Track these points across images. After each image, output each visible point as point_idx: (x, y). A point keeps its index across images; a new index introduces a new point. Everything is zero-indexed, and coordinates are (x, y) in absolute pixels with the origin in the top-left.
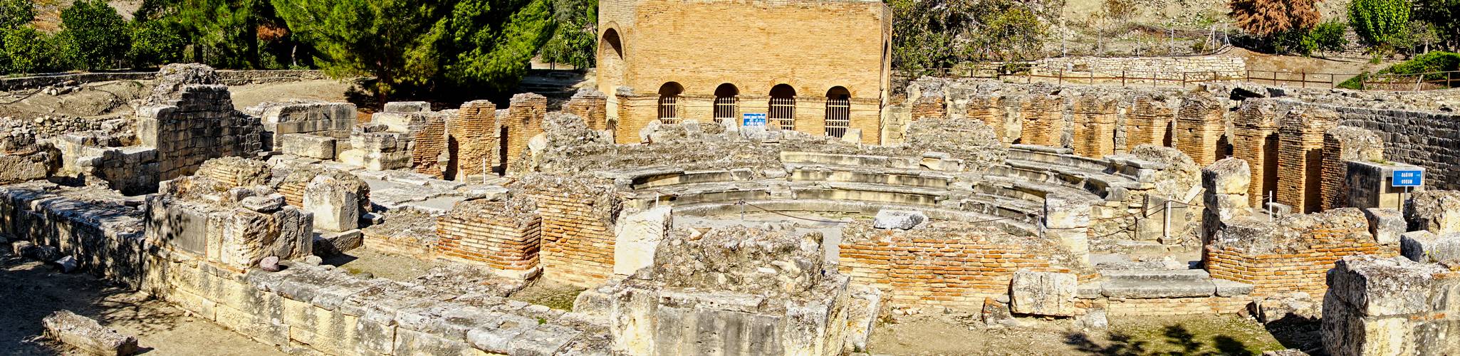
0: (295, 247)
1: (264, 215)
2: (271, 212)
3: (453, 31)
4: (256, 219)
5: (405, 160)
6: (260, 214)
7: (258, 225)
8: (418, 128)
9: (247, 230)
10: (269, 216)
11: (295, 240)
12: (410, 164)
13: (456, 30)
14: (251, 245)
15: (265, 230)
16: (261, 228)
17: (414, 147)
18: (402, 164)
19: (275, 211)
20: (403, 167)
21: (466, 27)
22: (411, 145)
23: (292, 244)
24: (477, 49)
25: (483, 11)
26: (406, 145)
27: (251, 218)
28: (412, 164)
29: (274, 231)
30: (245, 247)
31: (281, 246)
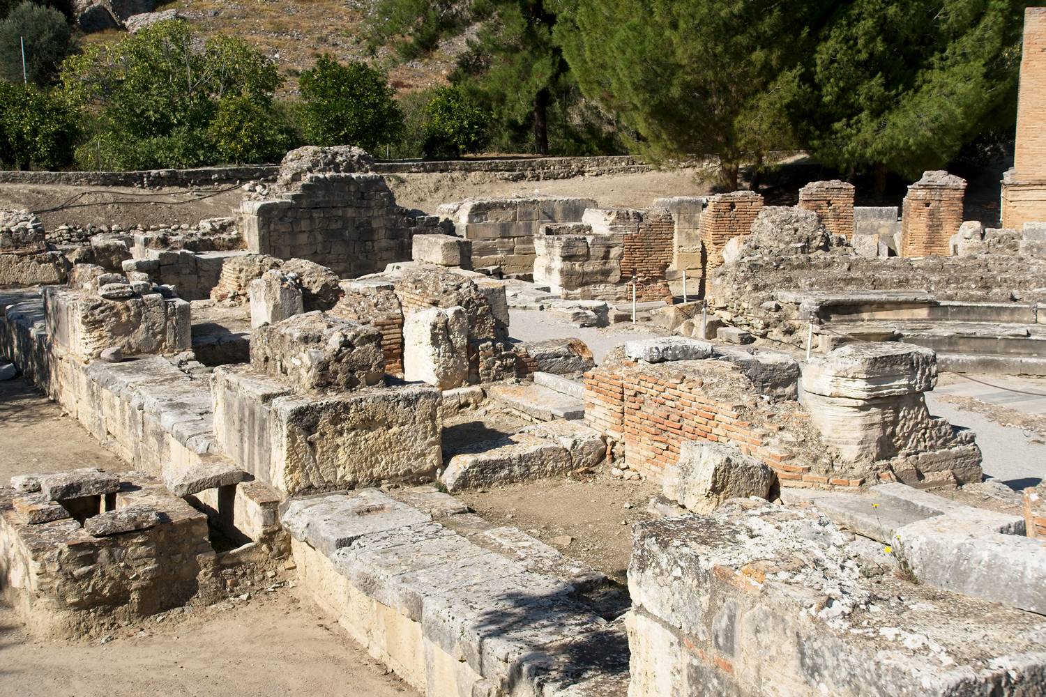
0: (164, 340)
1: (111, 302)
2: (123, 299)
3: (817, 87)
4: (100, 305)
5: (606, 273)
6: (106, 301)
7: (102, 312)
8: (627, 230)
9: (86, 317)
10: (118, 303)
11: (163, 332)
12: (615, 277)
13: (825, 85)
14: (96, 333)
15: (113, 319)
16: (107, 316)
17: (621, 256)
18: (599, 277)
19: (128, 298)
20: (601, 282)
21: (840, 79)
22: (615, 252)
23: (159, 337)
24: (863, 115)
25: (871, 55)
26: (607, 253)
27: (91, 304)
28: (618, 278)
29: (129, 321)
30: (88, 335)
31: (141, 338)
